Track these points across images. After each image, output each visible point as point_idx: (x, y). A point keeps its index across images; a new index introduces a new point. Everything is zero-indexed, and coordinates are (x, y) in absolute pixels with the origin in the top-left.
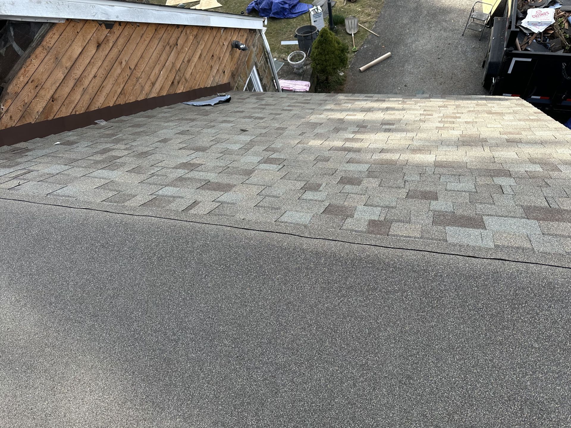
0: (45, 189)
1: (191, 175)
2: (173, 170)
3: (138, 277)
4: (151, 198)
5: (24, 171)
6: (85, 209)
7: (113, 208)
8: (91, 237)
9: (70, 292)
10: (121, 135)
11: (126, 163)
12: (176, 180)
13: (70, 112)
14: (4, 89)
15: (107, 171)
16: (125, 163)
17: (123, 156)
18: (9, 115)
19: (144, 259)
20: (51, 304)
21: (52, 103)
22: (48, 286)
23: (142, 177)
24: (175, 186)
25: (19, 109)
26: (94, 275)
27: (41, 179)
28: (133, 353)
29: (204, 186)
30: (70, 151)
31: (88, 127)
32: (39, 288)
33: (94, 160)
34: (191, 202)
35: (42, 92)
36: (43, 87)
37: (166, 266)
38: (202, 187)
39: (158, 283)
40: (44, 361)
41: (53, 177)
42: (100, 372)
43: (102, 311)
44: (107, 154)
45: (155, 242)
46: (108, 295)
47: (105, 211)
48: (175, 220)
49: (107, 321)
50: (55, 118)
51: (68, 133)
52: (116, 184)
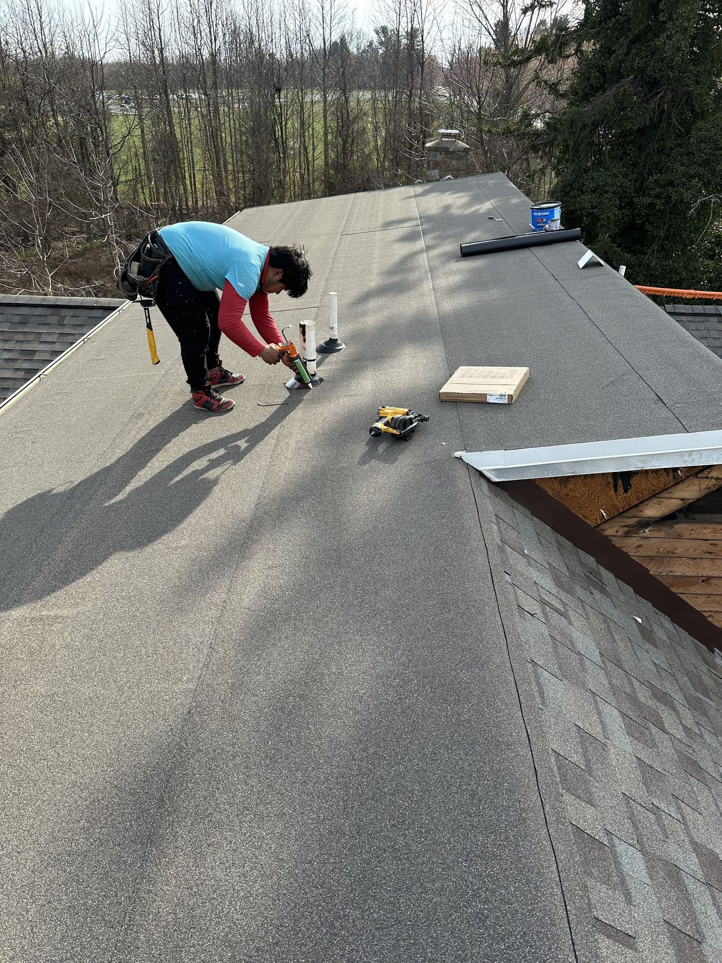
0: (540, 652)
1: (696, 889)
2: (687, 845)
3: (438, 885)
4: (600, 836)
5: (559, 606)
6: (528, 735)
7: (548, 780)
8: (482, 767)
9: (388, 772)
10: (713, 704)
11: (657, 747)
12: (667, 864)
13: (703, 610)
14: (674, 521)
15: (622, 725)
16: (655, 745)
17: (668, 733)
18: (642, 542)
19: (471, 883)
20: (365, 750)
21: (700, 581)
22: (389, 733)
23: (639, 793)
24: (651, 870)
25: (658, 549)
26: (422, 798)
27: (558, 638)
28: (309, 929)
29: (682, 936)
30: (632, 646)
31: (697, 642)
32: (384, 721)
33: (634, 692)
34: (628, 928)
35: (706, 564)
36: (716, 561)
37: (471, 937)
38: (675, 933)
39: (435, 932)
40: (284, 778)
41: (569, 651)
42: (275, 878)
43: (368, 840)
44: (658, 704)
45: (508, 893)
46: (396, 840)
47: (536, 770)
48: (568, 917)
49: (355, 855)
50: (680, 596)
51: (667, 622)
52: (601, 755)
